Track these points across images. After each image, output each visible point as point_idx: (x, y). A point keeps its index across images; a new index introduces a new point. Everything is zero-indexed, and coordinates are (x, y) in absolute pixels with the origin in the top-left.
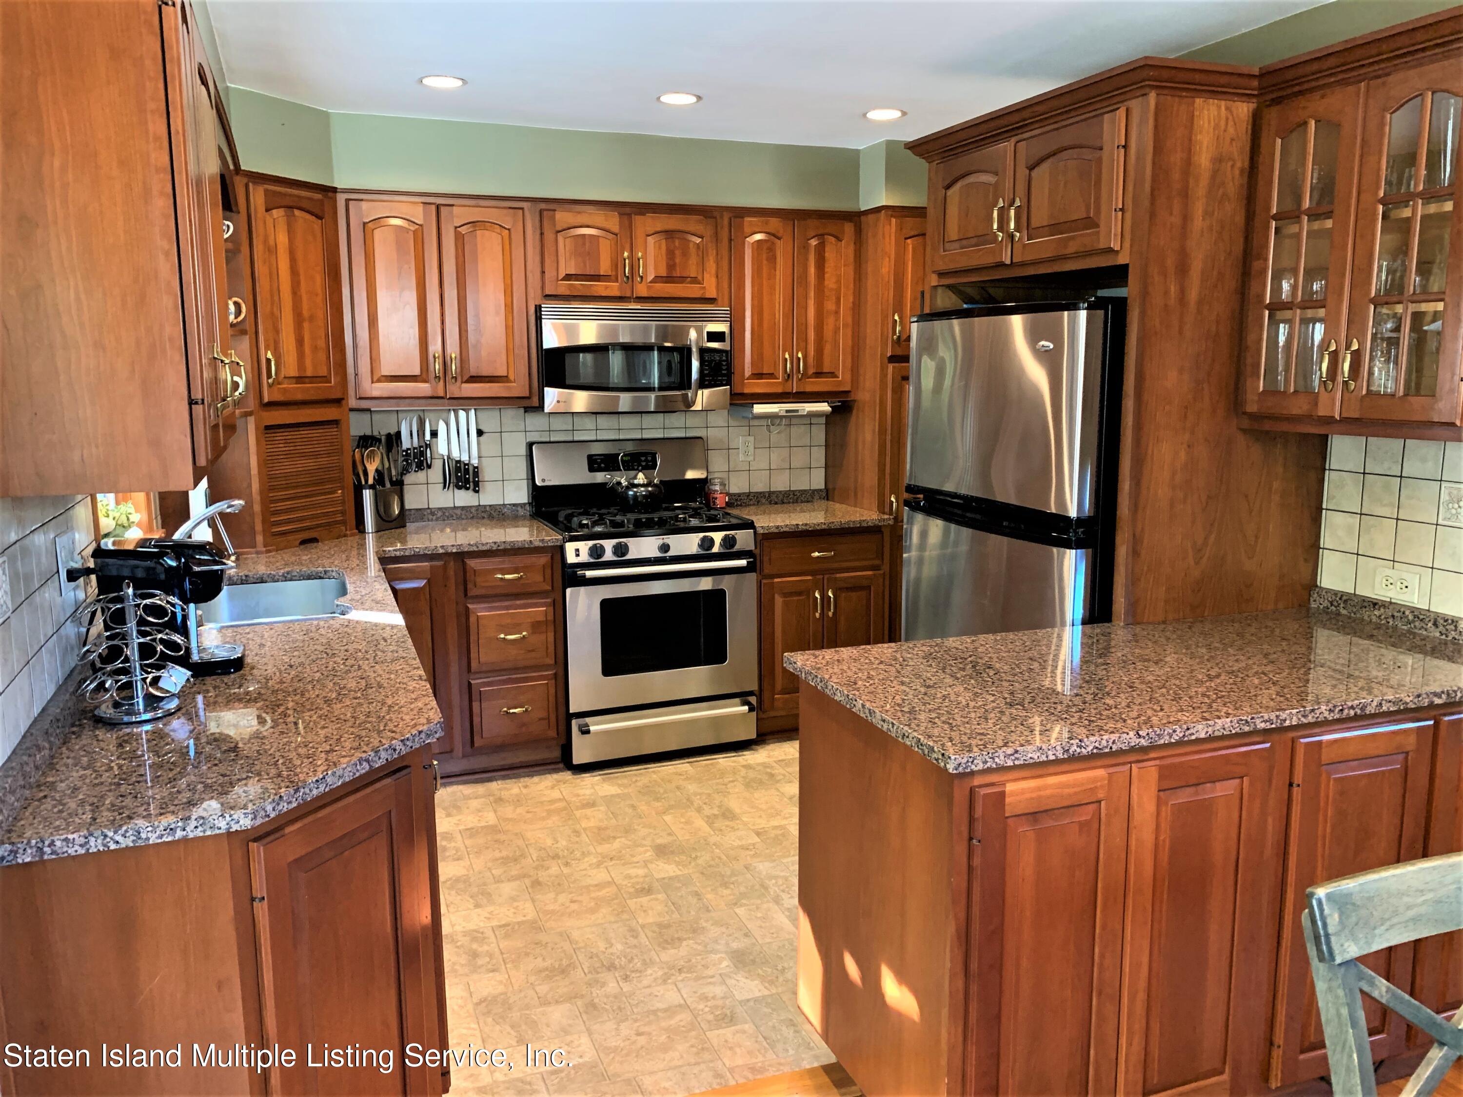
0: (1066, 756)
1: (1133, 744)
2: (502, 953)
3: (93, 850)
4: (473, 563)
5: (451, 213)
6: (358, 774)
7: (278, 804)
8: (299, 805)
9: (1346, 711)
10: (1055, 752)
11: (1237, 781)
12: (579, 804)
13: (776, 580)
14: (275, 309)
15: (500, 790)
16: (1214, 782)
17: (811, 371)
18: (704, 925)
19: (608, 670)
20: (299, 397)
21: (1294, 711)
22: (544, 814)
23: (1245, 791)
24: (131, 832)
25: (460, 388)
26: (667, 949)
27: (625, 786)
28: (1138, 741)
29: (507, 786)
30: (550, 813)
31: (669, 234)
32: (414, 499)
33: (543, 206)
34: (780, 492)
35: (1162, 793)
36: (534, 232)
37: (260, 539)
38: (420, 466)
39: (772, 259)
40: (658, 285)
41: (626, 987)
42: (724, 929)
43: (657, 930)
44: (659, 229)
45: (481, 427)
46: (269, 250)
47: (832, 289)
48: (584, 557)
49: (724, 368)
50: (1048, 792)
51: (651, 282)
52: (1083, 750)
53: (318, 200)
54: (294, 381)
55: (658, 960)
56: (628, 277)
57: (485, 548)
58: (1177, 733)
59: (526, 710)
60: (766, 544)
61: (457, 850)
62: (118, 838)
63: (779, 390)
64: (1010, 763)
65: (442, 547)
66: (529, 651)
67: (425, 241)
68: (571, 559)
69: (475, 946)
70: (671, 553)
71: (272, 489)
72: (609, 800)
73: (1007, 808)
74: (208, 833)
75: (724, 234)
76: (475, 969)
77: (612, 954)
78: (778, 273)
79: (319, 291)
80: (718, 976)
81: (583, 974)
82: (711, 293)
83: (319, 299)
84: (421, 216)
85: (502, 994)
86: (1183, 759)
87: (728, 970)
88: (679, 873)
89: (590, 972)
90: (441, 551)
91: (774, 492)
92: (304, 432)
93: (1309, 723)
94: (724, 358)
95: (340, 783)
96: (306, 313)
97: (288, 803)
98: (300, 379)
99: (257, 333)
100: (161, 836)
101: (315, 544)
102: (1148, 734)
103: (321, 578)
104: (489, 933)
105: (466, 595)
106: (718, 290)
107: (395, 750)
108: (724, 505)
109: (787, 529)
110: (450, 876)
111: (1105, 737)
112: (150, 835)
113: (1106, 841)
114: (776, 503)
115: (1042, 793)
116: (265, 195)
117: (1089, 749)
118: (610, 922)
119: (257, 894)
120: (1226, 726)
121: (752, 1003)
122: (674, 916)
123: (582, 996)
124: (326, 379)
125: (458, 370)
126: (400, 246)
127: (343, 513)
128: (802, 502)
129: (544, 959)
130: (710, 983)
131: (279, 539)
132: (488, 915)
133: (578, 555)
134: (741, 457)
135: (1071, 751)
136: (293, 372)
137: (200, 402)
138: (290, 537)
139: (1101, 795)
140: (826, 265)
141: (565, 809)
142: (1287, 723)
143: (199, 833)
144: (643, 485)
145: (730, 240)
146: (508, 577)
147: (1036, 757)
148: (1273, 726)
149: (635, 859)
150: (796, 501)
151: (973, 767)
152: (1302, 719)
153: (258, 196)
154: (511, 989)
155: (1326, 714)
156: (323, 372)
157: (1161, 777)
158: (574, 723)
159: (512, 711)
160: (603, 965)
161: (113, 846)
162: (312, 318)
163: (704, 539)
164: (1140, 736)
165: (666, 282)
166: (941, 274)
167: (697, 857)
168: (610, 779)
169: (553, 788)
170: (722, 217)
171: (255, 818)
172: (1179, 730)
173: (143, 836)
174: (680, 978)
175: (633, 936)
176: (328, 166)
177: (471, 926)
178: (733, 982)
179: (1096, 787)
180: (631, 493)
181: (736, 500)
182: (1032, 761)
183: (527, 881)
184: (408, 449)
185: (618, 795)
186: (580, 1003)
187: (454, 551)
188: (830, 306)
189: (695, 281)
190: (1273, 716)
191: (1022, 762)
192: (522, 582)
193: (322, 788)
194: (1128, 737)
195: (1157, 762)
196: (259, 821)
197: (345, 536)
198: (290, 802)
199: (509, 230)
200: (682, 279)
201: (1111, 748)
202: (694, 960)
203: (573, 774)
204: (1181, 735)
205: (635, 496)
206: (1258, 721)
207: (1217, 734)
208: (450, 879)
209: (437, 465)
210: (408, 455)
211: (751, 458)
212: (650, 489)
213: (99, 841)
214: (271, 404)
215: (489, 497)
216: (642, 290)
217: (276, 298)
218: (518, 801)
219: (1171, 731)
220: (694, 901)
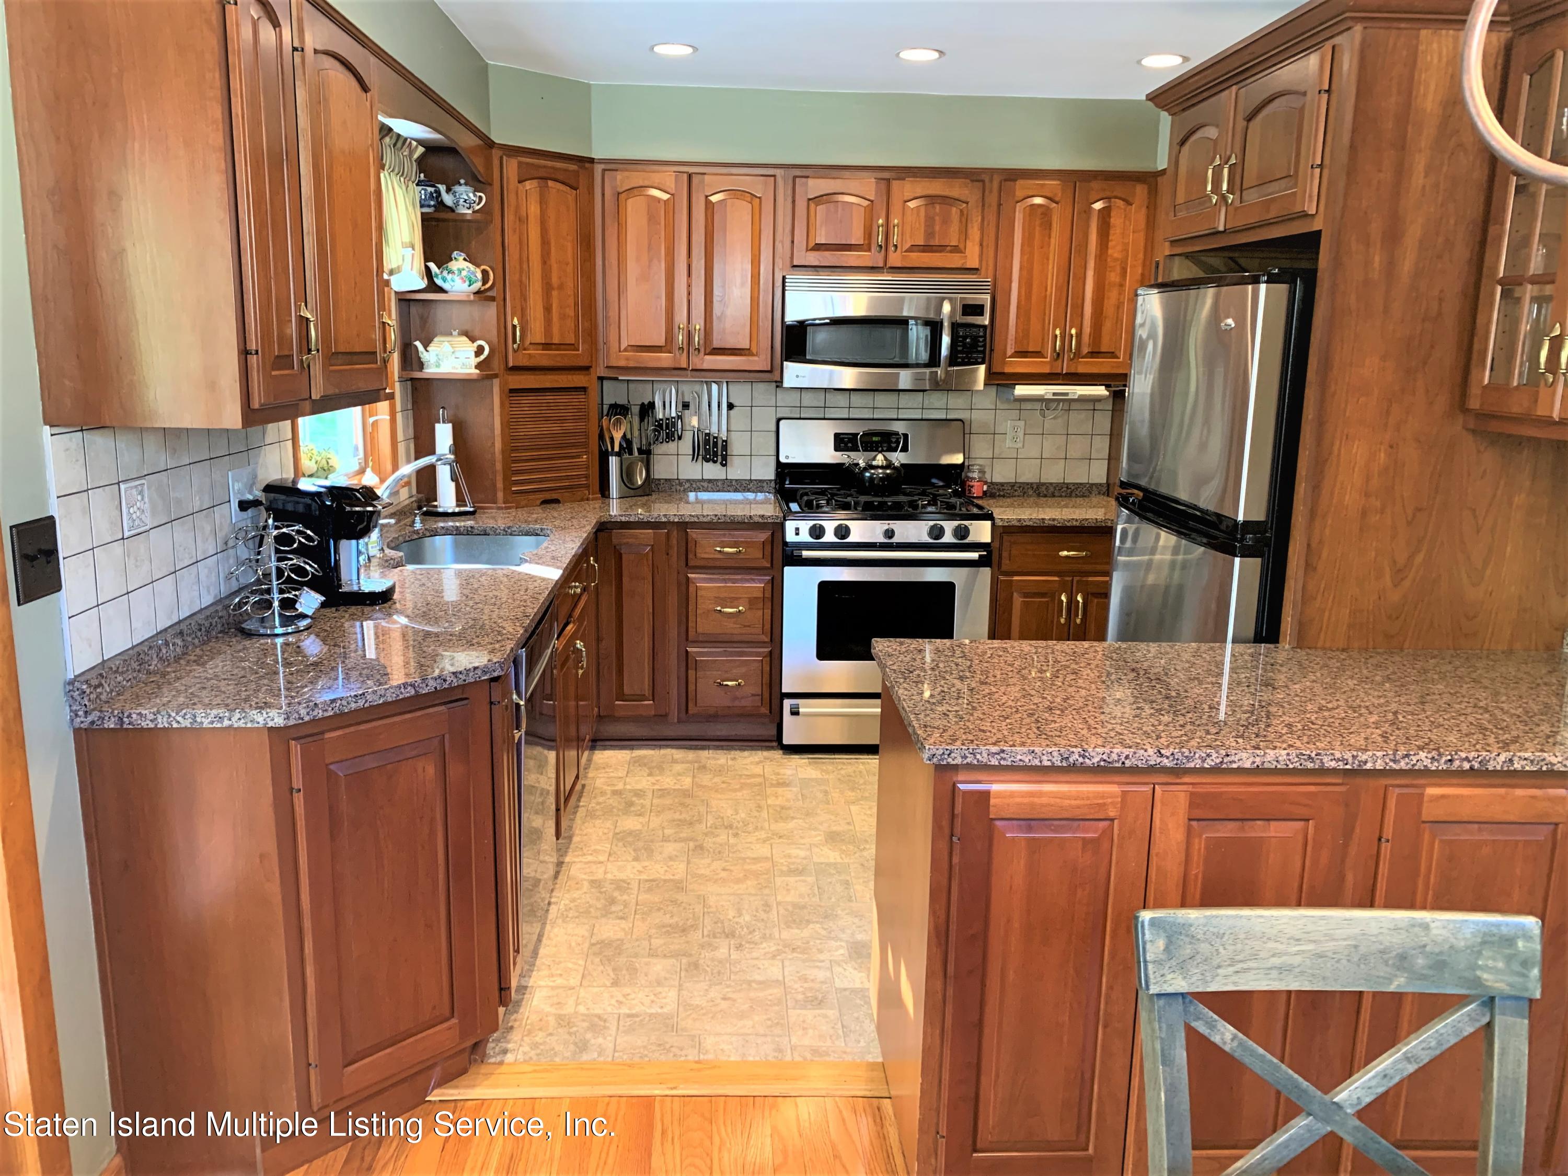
0: (1064, 764)
1: (1153, 763)
2: (637, 904)
3: (160, 726)
4: (693, 533)
5: (703, 181)
6: (401, 697)
7: (313, 710)
8: (335, 715)
9: (1457, 763)
10: (1050, 758)
11: (1300, 824)
12: (774, 782)
13: (1016, 578)
14: (524, 278)
15: (708, 758)
16: (1268, 820)
17: (1085, 350)
18: (839, 912)
19: (823, 654)
20: (545, 363)
21: (1379, 754)
22: (738, 787)
23: (1310, 837)
24: (188, 716)
25: (703, 359)
26: (792, 928)
27: (827, 772)
28: (1159, 760)
29: (717, 756)
30: (743, 786)
31: (931, 199)
32: (663, 468)
33: (798, 172)
34: (1051, 484)
35: (1194, 823)
36: (785, 200)
37: (500, 495)
38: (670, 437)
39: (1047, 225)
40: (914, 255)
41: (735, 955)
42: (856, 920)
43: (790, 908)
44: (918, 195)
45: (731, 401)
46: (520, 220)
47: (1116, 260)
48: (805, 537)
49: (980, 344)
50: (1044, 800)
51: (906, 251)
52: (1087, 760)
53: (574, 171)
54: (541, 347)
55: (777, 936)
56: (881, 246)
57: (705, 520)
58: (1213, 757)
59: (739, 684)
60: (1005, 537)
61: (643, 806)
62: (179, 719)
63: (1047, 370)
64: (994, 762)
65: (665, 516)
66: (745, 626)
67: (676, 211)
68: (790, 537)
69: (616, 894)
70: (895, 540)
71: (515, 449)
72: (805, 782)
73: (991, 809)
74: (249, 725)
75: (992, 199)
76: (606, 913)
77: (737, 923)
78: (1053, 241)
79: (571, 261)
80: (828, 962)
81: (701, 936)
82: (973, 261)
83: (570, 269)
84: (673, 186)
85: (618, 940)
86: (1224, 789)
87: (841, 958)
88: (839, 860)
89: (708, 936)
90: (664, 520)
91: (1044, 484)
92: (549, 398)
93: (1401, 770)
94: (981, 334)
95: (381, 702)
96: (555, 281)
97: (323, 711)
98: (547, 346)
99: (505, 299)
100: (212, 722)
101: (556, 505)
102: (1173, 754)
103: (537, 535)
104: (635, 885)
105: (687, 565)
106: (981, 261)
107: (445, 680)
108: (981, 495)
109: (1031, 523)
110: (625, 829)
111: (1115, 751)
112: (203, 720)
113: (1117, 863)
114: (1045, 496)
115: (1036, 800)
116: (519, 167)
117: (1096, 760)
118: (750, 894)
119: (295, 786)
120: (1280, 758)
121: (847, 993)
122: (814, 899)
123: (691, 955)
124: (573, 347)
125: (702, 342)
126: (652, 219)
127: (587, 477)
128: (1077, 496)
129: (672, 916)
130: (817, 967)
131: (519, 498)
132: (641, 869)
133: (797, 534)
134: (1008, 443)
135: (1071, 760)
136: (539, 338)
137: (253, 352)
138: (532, 497)
139: (1112, 813)
140: (1112, 232)
141: (760, 784)
142: (1369, 766)
143: (241, 724)
144: (882, 467)
145: (1000, 205)
146: (726, 550)
147: (1027, 760)
148: (1348, 767)
149: (802, 841)
150: (1070, 496)
151: (950, 760)
152: (1391, 764)
153: (512, 167)
154: (629, 937)
155: (1427, 762)
156: (571, 339)
157: (1192, 805)
158: (787, 703)
159: (725, 683)
160: (724, 932)
161: (175, 725)
162: (561, 287)
163: (932, 528)
164: (1162, 756)
165: (924, 251)
166: (1173, 243)
167: (865, 848)
168: (816, 763)
169: (758, 763)
170: (991, 181)
171: (288, 718)
172: (1214, 755)
173: (198, 720)
174: (790, 957)
175: (765, 911)
176: (587, 137)
177: (622, 876)
178: (840, 970)
179: (1104, 804)
180: (867, 474)
181: (997, 491)
182: (1021, 764)
183: (692, 844)
184: (662, 420)
185: (816, 780)
186: (684, 960)
187: (676, 520)
188: (1113, 277)
189: (956, 249)
190: (1348, 756)
191: (1009, 763)
192: (741, 556)
193: (361, 703)
194: (1146, 754)
195: (1190, 788)
196: (291, 722)
197: (588, 499)
198: (326, 710)
199: (760, 198)
200: (941, 248)
201: (1123, 763)
202: (812, 943)
203: (784, 754)
204: (1218, 761)
205: (871, 478)
206: (1325, 759)
207: (1266, 765)
208: (624, 831)
209: (688, 437)
210: (660, 426)
211: (1020, 445)
212: (888, 471)
213: (165, 719)
214: (516, 369)
215: (737, 470)
216: (895, 259)
217: (525, 266)
218: (719, 771)
219: (1204, 755)
220: (839, 888)
